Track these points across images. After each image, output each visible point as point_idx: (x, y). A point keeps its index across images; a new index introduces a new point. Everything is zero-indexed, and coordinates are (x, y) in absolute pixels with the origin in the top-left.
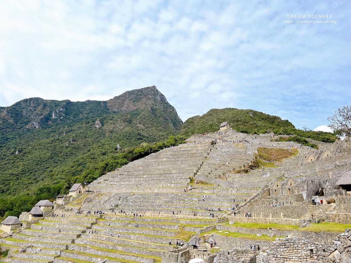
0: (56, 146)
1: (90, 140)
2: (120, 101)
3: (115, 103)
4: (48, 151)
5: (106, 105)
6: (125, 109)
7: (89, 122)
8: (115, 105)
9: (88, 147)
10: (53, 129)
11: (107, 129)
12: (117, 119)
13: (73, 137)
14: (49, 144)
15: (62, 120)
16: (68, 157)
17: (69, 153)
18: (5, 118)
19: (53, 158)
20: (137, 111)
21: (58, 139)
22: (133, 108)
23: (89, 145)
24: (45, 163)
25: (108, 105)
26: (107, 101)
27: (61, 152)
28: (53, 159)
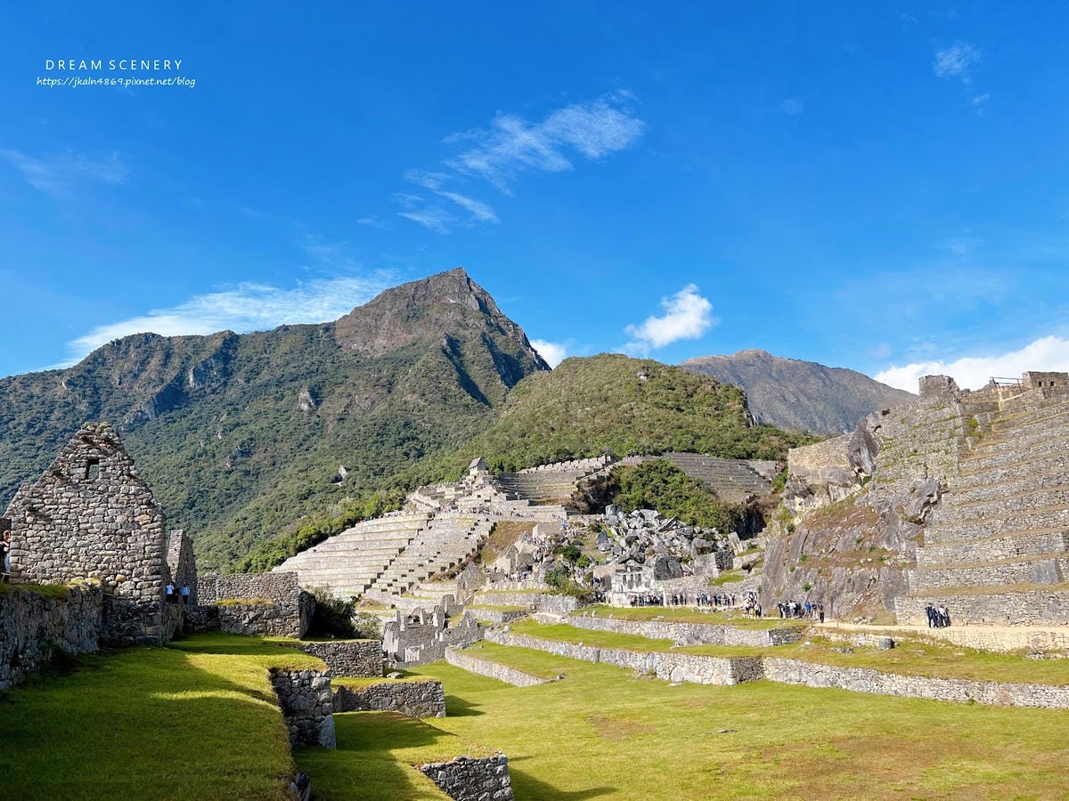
0: (200, 471)
1: (286, 447)
2: (368, 320)
3: (356, 329)
4: (181, 487)
5: (334, 335)
6: (384, 342)
7: (283, 397)
8: (356, 332)
9: (282, 467)
10: (193, 420)
11: (330, 411)
12: (357, 382)
13: (243, 443)
14: (182, 467)
15: (218, 391)
16: (232, 498)
17: (234, 487)
18: (66, 400)
19: (193, 505)
20: (415, 347)
21: (206, 452)
22: (403, 338)
23: (286, 462)
24: (174, 520)
25: (338, 334)
26: (334, 323)
27: (214, 487)
28: (194, 509)
